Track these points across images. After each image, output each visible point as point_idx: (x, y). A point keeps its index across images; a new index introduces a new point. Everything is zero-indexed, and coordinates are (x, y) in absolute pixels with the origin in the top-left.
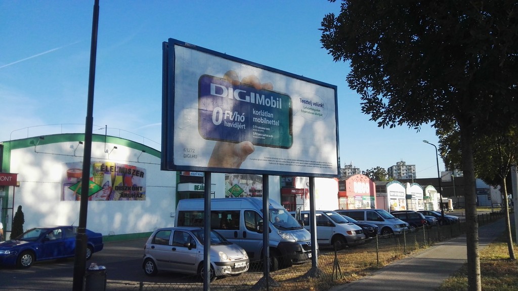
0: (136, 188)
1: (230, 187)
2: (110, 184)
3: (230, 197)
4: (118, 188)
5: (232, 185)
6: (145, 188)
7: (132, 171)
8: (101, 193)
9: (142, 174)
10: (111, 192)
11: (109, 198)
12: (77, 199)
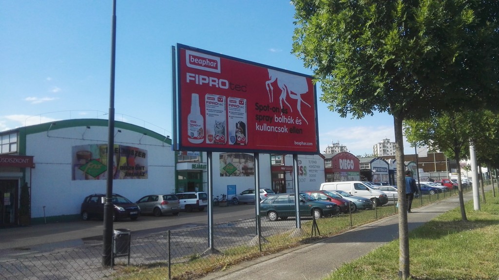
0: (139, 167)
2: (116, 165)
3: (224, 175)
4: (123, 168)
5: (226, 163)
6: (147, 168)
7: (135, 153)
9: (144, 155)
10: (117, 171)
12: (87, 178)
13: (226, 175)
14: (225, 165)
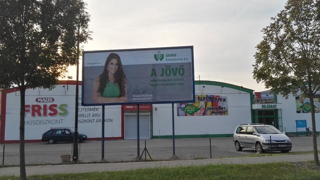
0: (221, 108)
1: (301, 104)
2: (204, 107)
3: (302, 112)
4: (209, 109)
5: (303, 103)
6: (227, 108)
7: (217, 99)
8: (199, 111)
9: (224, 100)
10: (205, 111)
11: (204, 114)
12: (186, 115)
13: (304, 112)
14: (302, 104)
